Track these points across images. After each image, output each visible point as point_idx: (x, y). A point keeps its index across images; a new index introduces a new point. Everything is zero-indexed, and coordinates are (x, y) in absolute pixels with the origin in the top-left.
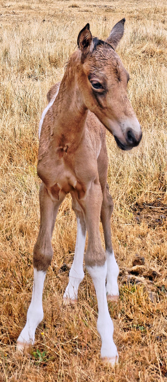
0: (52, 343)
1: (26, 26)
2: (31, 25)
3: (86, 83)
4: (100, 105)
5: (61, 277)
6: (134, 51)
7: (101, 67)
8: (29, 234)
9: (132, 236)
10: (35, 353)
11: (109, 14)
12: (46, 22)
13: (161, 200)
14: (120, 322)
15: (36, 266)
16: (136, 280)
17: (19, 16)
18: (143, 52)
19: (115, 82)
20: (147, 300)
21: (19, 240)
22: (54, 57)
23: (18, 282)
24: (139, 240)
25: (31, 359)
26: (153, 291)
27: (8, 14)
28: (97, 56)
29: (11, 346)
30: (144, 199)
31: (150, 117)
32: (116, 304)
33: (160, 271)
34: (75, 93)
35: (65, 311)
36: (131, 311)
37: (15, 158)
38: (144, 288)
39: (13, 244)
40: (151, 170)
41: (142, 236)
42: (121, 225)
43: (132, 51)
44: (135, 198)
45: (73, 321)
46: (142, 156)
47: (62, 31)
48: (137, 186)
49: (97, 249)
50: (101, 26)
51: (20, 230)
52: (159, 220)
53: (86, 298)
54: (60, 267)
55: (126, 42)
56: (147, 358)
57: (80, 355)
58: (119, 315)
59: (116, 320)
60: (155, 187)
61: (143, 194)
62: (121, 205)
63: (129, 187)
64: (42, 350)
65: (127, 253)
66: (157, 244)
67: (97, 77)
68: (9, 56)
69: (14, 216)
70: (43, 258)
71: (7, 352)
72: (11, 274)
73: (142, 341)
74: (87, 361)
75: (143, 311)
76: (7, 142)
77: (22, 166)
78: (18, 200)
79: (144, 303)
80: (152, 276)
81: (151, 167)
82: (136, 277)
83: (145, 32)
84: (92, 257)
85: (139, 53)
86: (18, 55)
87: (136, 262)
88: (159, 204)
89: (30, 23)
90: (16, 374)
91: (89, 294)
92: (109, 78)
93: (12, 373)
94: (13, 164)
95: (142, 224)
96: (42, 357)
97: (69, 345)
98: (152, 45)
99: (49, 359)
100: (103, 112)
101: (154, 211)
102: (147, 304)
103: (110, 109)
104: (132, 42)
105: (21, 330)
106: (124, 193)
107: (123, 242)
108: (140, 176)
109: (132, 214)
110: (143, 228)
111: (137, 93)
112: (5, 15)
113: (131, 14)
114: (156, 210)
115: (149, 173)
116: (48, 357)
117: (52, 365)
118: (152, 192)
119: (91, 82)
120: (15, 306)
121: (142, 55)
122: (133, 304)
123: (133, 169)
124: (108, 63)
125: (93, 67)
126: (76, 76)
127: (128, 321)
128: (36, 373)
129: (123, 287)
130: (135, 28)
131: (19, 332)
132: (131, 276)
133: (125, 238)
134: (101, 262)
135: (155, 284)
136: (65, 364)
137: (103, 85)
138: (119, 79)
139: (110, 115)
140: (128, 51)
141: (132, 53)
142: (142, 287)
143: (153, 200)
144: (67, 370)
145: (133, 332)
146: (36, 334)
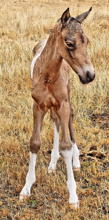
0: (40, 195)
1: (31, 9)
2: (34, 9)
3: (63, 43)
4: (71, 56)
5: (47, 157)
6: (95, 25)
7: (73, 34)
8: (29, 132)
9: (90, 134)
10: (30, 201)
11: (81, 2)
12: (43, 7)
13: (108, 112)
14: (81, 183)
15: (31, 151)
16: (91, 159)
17: (27, 3)
18: (100, 26)
19: (81, 43)
20: (97, 171)
21: (23, 136)
22: (47, 28)
23: (22, 160)
24: (94, 135)
25: (28, 205)
26: (101, 165)
27: (20, 2)
28: (71, 27)
29: (16, 197)
30: (98, 112)
31: (103, 64)
32: (79, 172)
33: (106, 154)
34: (56, 48)
35: (49, 177)
36: (88, 177)
37: (22, 87)
38: (96, 164)
39: (19, 138)
40: (102, 95)
41: (96, 133)
42: (84, 127)
43: (94, 24)
44: (93, 111)
45: (53, 183)
46: (97, 86)
47: (52, 12)
48: (94, 104)
49: (67, 140)
50: (76, 9)
51: (23, 129)
52: (106, 124)
53: (61, 169)
54: (47, 151)
55: (90, 19)
56: (96, 204)
57: (57, 202)
58: (81, 179)
59: (79, 182)
60: (104, 105)
61: (97, 109)
62: (84, 115)
63: (89, 105)
64: (35, 200)
65: (87, 143)
66: (104, 138)
67: (71, 40)
68: (20, 27)
69: (20, 121)
70: (35, 146)
71: (14, 201)
72: (17, 155)
73: (94, 194)
74: (61, 205)
75: (95, 177)
76: (17, 78)
77: (26, 92)
78: (23, 112)
79: (96, 172)
80: (101, 157)
81: (102, 93)
82: (91, 157)
83: (102, 14)
84: (64, 145)
85: (98, 26)
86: (25, 26)
87: (92, 148)
88: (107, 115)
89: (33, 7)
90: (19, 213)
91: (63, 167)
92: (77, 41)
93: (16, 213)
94: (20, 90)
95: (96, 126)
96: (34, 203)
97: (50, 197)
98: (106, 21)
99: (39, 205)
100: (72, 61)
101: (104, 119)
102: (97, 173)
103: (77, 59)
104: (94, 19)
105: (22, 188)
106: (86, 108)
107: (85, 137)
108: (96, 98)
109: (91, 121)
110: (97, 129)
111: (95, 49)
112: (19, 2)
113: (94, 3)
114: (105, 118)
115: (101, 97)
116: (38, 204)
117: (40, 208)
118: (103, 108)
119: (67, 43)
120: (19, 174)
121: (100, 27)
122: (89, 172)
123: (92, 94)
124: (77, 32)
125: (68, 34)
126: (57, 38)
127: (86, 183)
128: (30, 213)
129: (83, 163)
130: (96, 11)
131: (21, 189)
132: (88, 157)
133: (86, 135)
134: (69, 148)
135: (103, 161)
136: (48, 208)
137: (74, 45)
138: (83, 42)
139: (77, 63)
140: (91, 25)
141: (94, 26)
142: (95, 163)
143: (103, 112)
144: (49, 211)
145: (89, 189)
146: (31, 190)
